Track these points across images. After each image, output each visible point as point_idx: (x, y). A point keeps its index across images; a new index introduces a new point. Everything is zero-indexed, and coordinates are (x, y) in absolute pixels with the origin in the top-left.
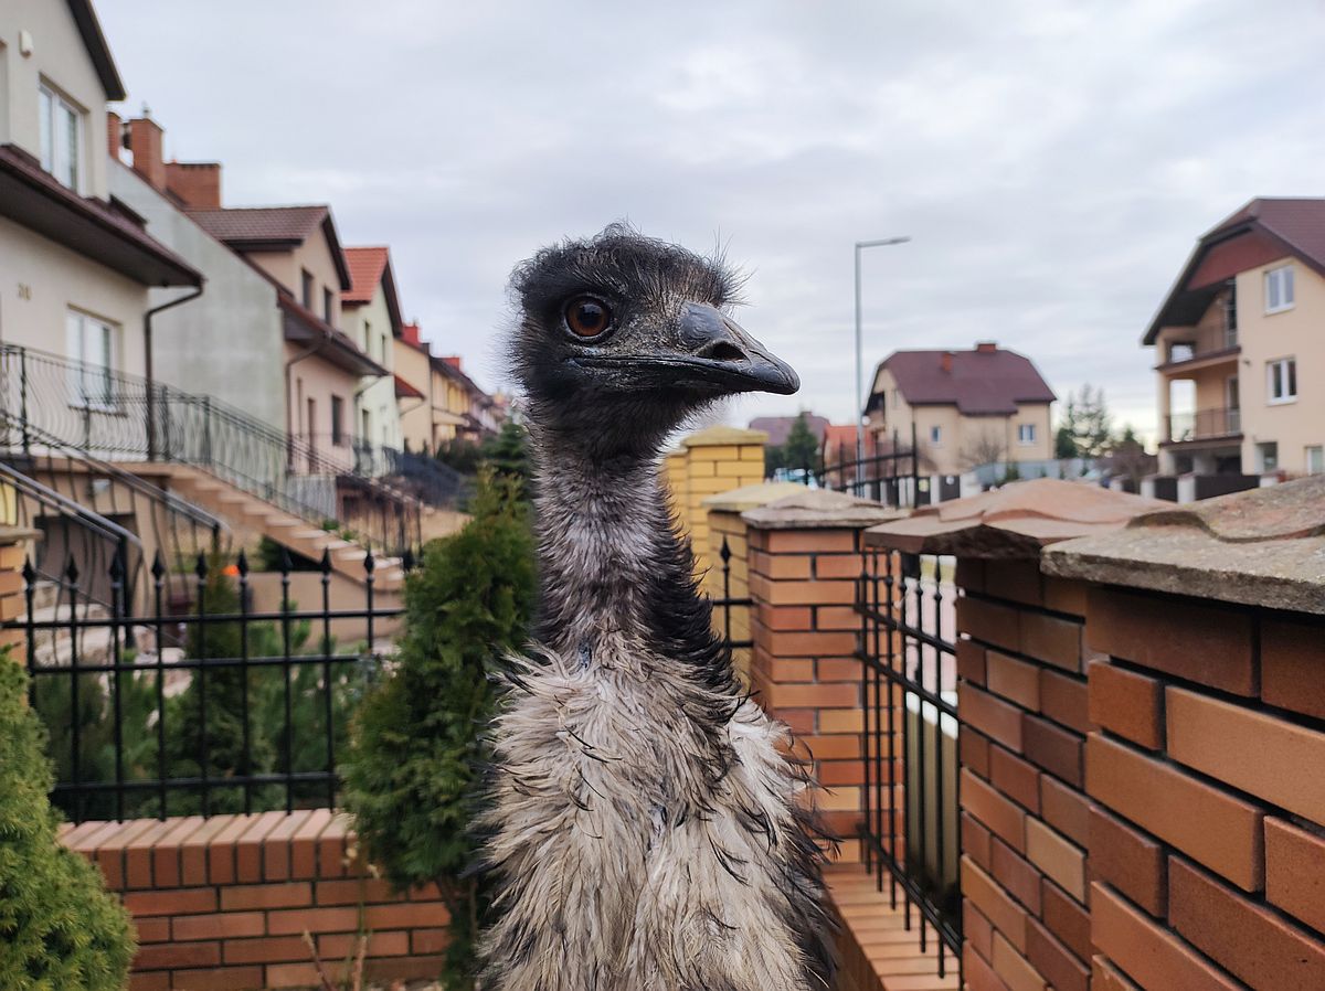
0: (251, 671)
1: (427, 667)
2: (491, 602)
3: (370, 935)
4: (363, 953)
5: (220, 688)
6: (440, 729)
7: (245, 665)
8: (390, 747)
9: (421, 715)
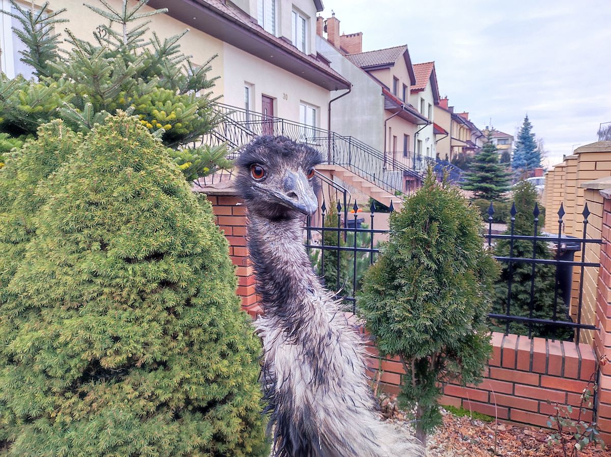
1: (394, 258)
2: (427, 229)
6: (398, 287)
7: (339, 249)
8: (378, 292)
9: (394, 278)
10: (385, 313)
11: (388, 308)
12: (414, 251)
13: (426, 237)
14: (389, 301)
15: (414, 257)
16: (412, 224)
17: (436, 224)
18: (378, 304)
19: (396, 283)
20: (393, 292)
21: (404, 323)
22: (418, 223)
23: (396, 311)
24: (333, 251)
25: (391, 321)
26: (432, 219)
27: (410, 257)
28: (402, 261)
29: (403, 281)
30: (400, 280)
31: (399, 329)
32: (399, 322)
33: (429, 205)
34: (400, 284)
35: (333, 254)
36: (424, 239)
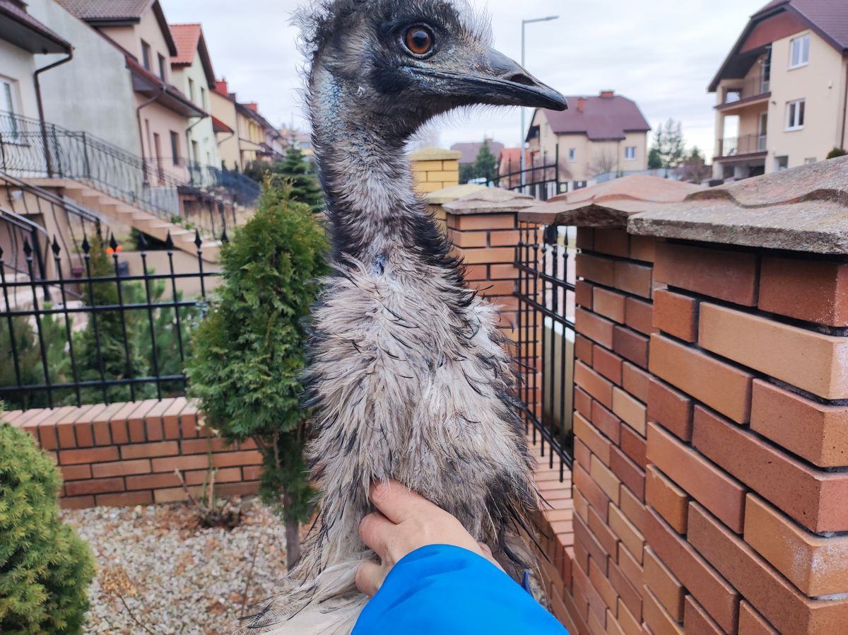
0: (127, 313)
1: (237, 306)
2: (276, 262)
3: (217, 470)
4: (213, 481)
5: (108, 324)
6: (248, 344)
7: (122, 309)
8: (217, 357)
9: (236, 336)
10: (234, 384)
11: (236, 375)
12: (263, 294)
13: (276, 273)
14: (235, 366)
15: (262, 301)
16: (254, 257)
17: (288, 256)
18: (222, 373)
19: (241, 340)
20: (239, 353)
21: (263, 390)
22: (264, 256)
23: (251, 377)
24: (108, 313)
25: (242, 391)
26: (280, 250)
27: (258, 302)
28: (248, 310)
29: (253, 336)
30: (247, 336)
31: (257, 399)
32: (255, 390)
33: (274, 231)
34: (247, 341)
35: (110, 318)
36: (275, 276)
